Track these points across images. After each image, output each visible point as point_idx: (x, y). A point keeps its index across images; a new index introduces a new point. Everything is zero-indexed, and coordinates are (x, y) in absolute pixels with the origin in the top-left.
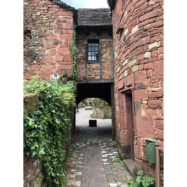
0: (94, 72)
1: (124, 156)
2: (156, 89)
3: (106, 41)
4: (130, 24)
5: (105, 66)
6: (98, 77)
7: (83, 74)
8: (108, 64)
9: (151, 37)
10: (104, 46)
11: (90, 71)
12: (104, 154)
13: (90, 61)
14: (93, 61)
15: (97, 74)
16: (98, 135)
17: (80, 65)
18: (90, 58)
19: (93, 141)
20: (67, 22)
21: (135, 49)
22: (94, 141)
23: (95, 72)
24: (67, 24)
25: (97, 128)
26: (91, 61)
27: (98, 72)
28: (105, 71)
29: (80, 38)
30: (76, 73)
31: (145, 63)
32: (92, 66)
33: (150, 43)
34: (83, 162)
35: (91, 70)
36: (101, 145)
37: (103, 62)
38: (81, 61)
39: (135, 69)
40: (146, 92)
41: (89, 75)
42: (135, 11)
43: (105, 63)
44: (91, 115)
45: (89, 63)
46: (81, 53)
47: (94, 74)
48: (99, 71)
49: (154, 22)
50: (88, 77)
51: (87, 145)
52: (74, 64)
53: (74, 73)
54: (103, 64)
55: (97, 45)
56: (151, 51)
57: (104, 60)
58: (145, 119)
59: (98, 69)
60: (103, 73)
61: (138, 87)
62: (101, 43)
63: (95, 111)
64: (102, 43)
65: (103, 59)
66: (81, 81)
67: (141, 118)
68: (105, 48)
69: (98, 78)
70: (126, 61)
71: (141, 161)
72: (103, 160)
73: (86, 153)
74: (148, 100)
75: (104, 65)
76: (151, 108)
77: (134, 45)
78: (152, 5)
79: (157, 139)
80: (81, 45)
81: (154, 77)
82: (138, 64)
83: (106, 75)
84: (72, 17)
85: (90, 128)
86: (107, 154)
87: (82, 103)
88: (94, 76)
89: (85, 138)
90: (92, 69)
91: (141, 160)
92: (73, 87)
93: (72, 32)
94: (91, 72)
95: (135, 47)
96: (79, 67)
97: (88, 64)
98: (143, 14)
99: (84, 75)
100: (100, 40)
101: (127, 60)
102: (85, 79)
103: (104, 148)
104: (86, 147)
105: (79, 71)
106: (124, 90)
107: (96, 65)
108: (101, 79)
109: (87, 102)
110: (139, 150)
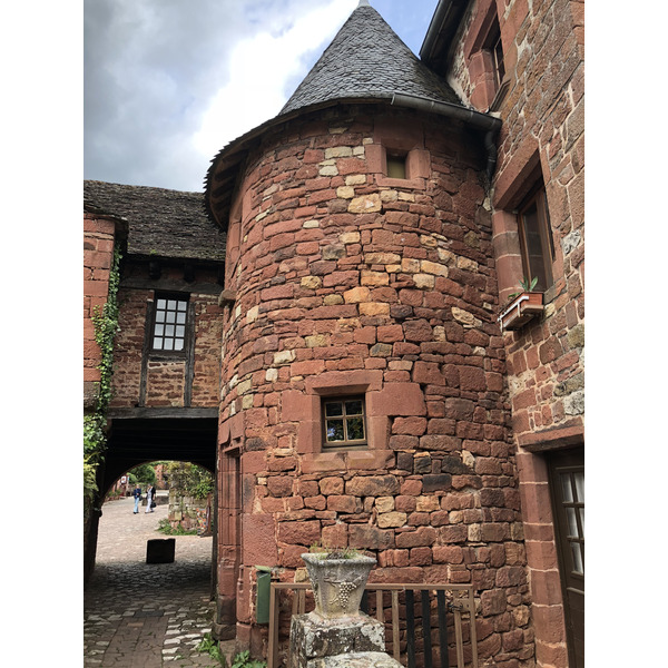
0: (166, 385)
1: (221, 632)
2: (283, 452)
3: (210, 300)
4: (244, 297)
5: (203, 368)
6: (180, 402)
7: (133, 390)
8: (210, 363)
9: (280, 339)
10: (204, 311)
11: (156, 382)
12: (174, 636)
13: (157, 351)
14: (168, 351)
15: (175, 391)
16: (168, 588)
17: (125, 362)
18: (157, 344)
19: (146, 606)
20: (93, 249)
21: (250, 357)
22: (152, 605)
23: (172, 387)
24: (95, 254)
25: (172, 567)
26: (162, 351)
27: (180, 387)
28: (202, 385)
29: (134, 285)
30: (107, 391)
31: (265, 393)
32: (162, 366)
33: (277, 350)
34: (103, 660)
35: (160, 379)
36: (169, 616)
37: (196, 357)
38: (130, 352)
39: (248, 401)
40: (265, 458)
41: (151, 395)
42: (255, 273)
43: (202, 359)
44: (161, 522)
45: (152, 360)
46: (132, 328)
47: (167, 392)
48: (183, 384)
49: (286, 308)
50: (147, 399)
51: (124, 617)
52: (103, 365)
53: (103, 392)
54: (197, 363)
55: (183, 305)
56: (278, 368)
57: (201, 351)
58: (261, 520)
59: (180, 377)
60: (196, 388)
61: (251, 446)
62: (194, 305)
63: (176, 507)
64: (198, 303)
65: (197, 350)
66: (124, 412)
67: (253, 518)
68: (206, 318)
69: (177, 404)
70: (234, 380)
71: (249, 627)
72: (164, 652)
73: (115, 640)
74: (267, 477)
75: (200, 366)
76: (273, 495)
77: (249, 347)
78: (284, 273)
79: (281, 567)
80: (135, 304)
81: (281, 425)
82: (254, 393)
83: (203, 396)
84: (112, 237)
85: (147, 568)
86: (182, 637)
87: (133, 477)
88: (167, 399)
89: (124, 598)
90: (163, 377)
91: (248, 624)
92: (95, 435)
93: (107, 277)
94: (156, 385)
95: (250, 353)
96: (122, 369)
97: (149, 362)
98: (268, 285)
99: (136, 393)
100: (192, 295)
101: (236, 376)
102: (137, 406)
103: (180, 621)
104: (119, 624)
105: (121, 381)
106: (230, 448)
107: (176, 366)
108: (187, 406)
109: (156, 472)
110: (246, 601)
